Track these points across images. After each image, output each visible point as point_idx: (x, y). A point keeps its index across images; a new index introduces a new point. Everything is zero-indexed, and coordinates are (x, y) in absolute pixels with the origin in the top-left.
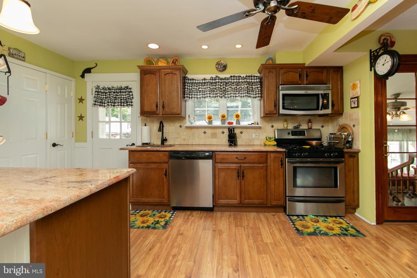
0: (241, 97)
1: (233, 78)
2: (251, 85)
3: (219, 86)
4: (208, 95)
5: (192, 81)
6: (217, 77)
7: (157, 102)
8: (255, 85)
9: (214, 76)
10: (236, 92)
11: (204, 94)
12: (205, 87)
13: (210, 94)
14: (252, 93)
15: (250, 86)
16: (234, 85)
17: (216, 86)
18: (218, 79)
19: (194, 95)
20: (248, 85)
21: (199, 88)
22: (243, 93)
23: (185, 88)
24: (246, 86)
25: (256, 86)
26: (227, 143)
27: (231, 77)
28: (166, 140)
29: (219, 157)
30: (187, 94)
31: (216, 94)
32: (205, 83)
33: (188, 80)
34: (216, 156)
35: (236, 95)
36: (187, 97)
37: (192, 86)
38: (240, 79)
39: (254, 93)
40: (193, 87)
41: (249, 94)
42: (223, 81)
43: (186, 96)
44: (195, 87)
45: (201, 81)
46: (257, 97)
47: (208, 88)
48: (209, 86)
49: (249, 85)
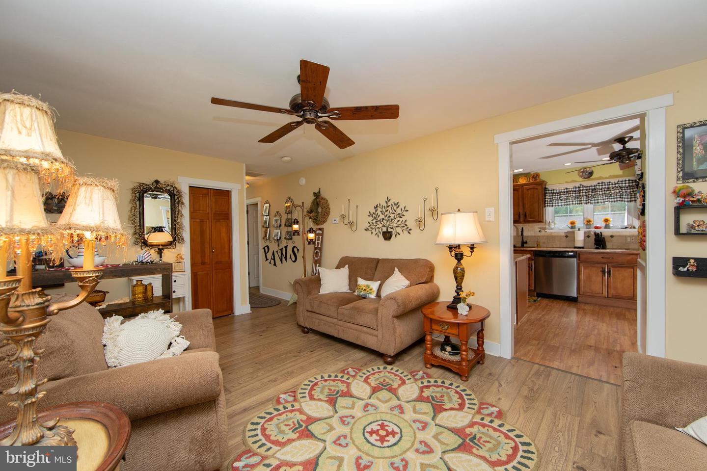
0: (612, 202)
1: (600, 184)
2: (625, 189)
3: (584, 194)
4: (571, 203)
5: (552, 191)
6: (581, 185)
7: (520, 213)
8: (630, 189)
9: (577, 185)
10: (604, 198)
11: (566, 202)
12: (567, 195)
13: (572, 201)
14: (626, 197)
15: (624, 191)
16: (602, 191)
17: (580, 193)
18: (583, 187)
19: (555, 203)
20: (620, 190)
21: (561, 197)
22: (614, 198)
23: (546, 198)
24: (618, 191)
25: (632, 190)
26: (593, 246)
27: (599, 183)
28: (526, 243)
29: (582, 257)
30: (548, 203)
31: (580, 201)
32: (567, 192)
33: (549, 190)
34: (580, 256)
35: (605, 201)
36: (548, 206)
37: (552, 196)
38: (609, 185)
39: (629, 197)
40: (554, 197)
41: (622, 198)
42: (588, 188)
43: (546, 205)
44: (556, 197)
45: (563, 191)
46: (632, 201)
47: (570, 196)
48: (571, 195)
49: (622, 189)
